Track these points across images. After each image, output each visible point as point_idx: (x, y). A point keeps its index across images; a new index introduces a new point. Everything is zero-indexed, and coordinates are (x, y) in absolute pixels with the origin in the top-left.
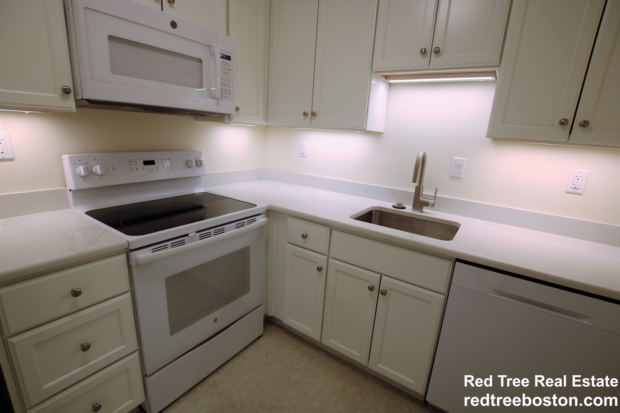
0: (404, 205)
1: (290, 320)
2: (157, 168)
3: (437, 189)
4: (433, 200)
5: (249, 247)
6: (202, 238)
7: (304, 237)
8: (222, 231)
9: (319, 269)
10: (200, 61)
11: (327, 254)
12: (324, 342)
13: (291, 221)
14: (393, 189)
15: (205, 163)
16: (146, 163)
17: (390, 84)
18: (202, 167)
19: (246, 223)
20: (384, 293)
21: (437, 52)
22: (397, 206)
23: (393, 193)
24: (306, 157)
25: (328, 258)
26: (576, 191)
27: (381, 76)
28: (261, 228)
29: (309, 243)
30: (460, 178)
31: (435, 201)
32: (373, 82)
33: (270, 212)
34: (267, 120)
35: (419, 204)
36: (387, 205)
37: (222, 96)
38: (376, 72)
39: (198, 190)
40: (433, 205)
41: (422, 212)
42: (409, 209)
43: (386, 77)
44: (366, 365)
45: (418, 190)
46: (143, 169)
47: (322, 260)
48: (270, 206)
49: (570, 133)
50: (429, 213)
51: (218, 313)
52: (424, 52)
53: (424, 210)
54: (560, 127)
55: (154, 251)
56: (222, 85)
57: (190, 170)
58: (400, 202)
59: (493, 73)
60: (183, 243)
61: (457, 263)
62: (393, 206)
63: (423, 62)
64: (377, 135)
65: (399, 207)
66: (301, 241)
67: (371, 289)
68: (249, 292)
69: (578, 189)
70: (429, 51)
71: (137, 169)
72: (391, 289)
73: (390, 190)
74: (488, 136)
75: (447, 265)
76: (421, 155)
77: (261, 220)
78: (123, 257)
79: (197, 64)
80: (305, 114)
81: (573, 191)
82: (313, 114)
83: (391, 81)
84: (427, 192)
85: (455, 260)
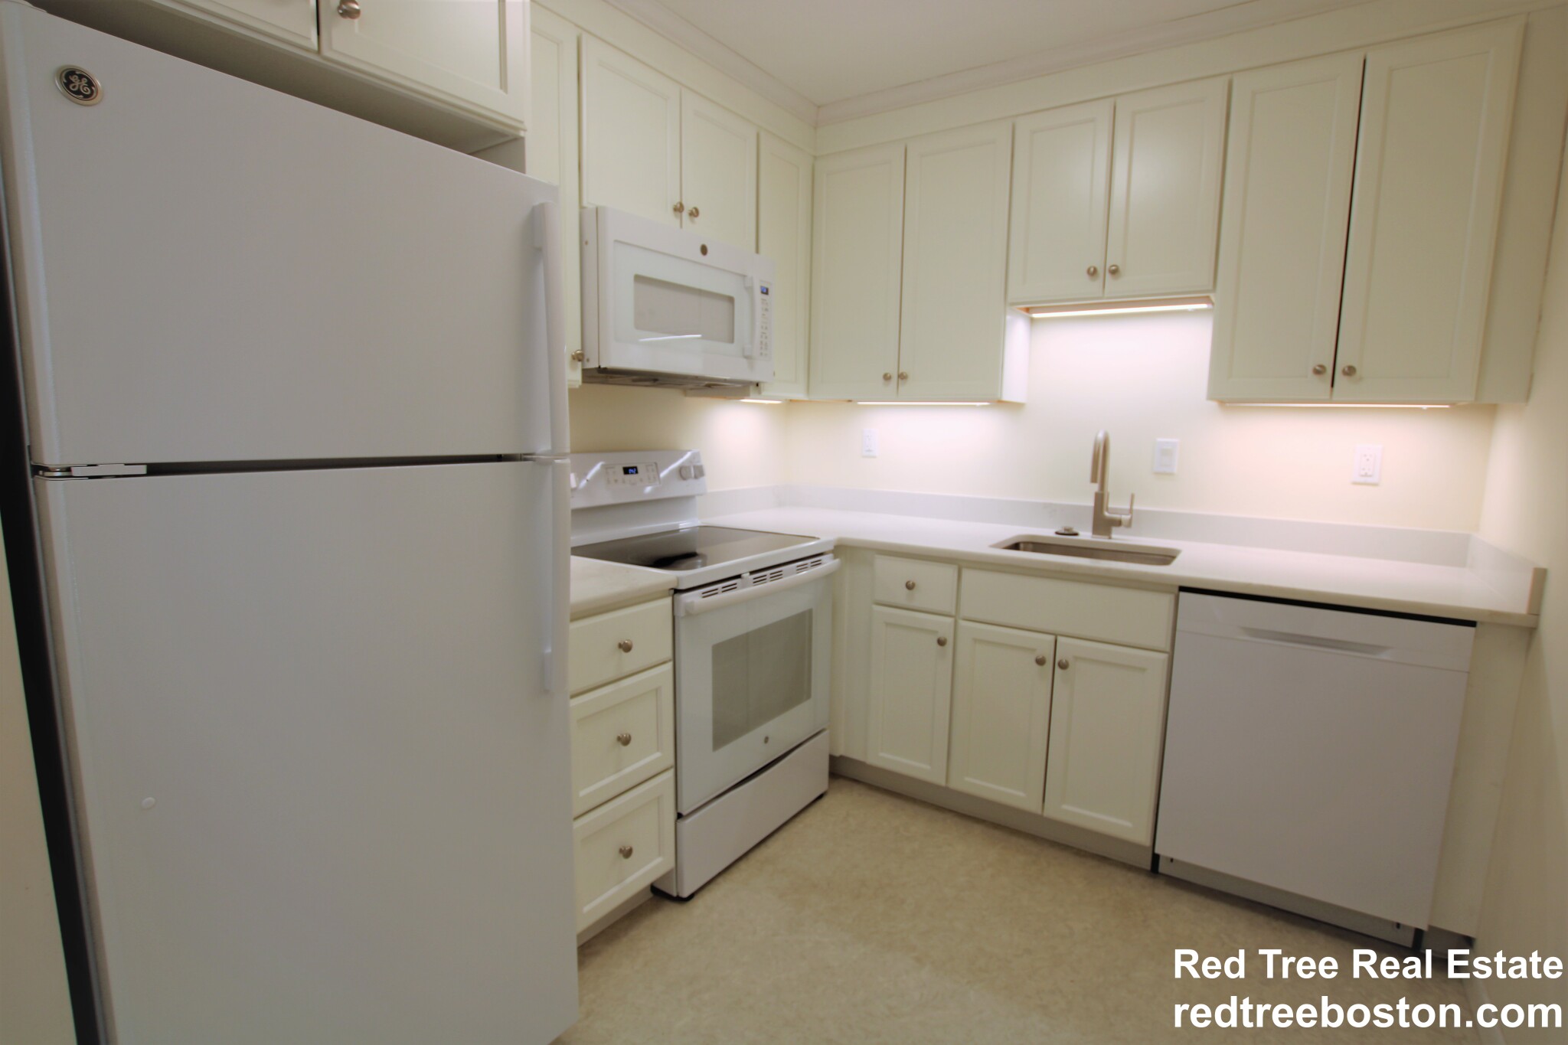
0: (1075, 530)
1: (882, 754)
2: (641, 480)
3: (1133, 497)
4: (1128, 515)
5: (810, 612)
6: (756, 582)
7: (910, 587)
8: (779, 576)
9: (941, 642)
10: (731, 300)
11: (953, 613)
12: (956, 784)
13: (881, 562)
14: (1051, 504)
15: (707, 470)
16: (626, 471)
17: (1032, 320)
18: (701, 479)
19: (810, 565)
20: (1064, 666)
21: (1115, 272)
22: (1063, 532)
23: (1051, 509)
24: (874, 457)
25: (956, 622)
26: (1369, 480)
27: (1021, 309)
28: (830, 577)
29: (920, 599)
30: (1171, 474)
31: (1132, 517)
32: (1008, 317)
33: (841, 549)
34: (808, 390)
35: (1103, 523)
36: (1047, 532)
37: (761, 354)
38: (1013, 304)
39: (684, 524)
40: (1129, 524)
41: (1110, 538)
42: (1086, 535)
43: (1028, 310)
44: (1039, 812)
45: (1100, 499)
46: (624, 482)
47: (943, 626)
48: (840, 540)
49: (1332, 385)
50: (1119, 537)
51: (769, 728)
52: (1093, 273)
53: (1114, 536)
54: (1316, 378)
55: (706, 595)
56: (762, 337)
57: (684, 483)
58: (1068, 525)
59: (1207, 300)
60: (733, 588)
61: (1183, 595)
62: (1057, 533)
63: (1093, 287)
64: (1015, 407)
65: (1066, 532)
66: (901, 595)
67: (1040, 662)
68: (809, 696)
69: (1370, 476)
70: (1100, 271)
71: (616, 481)
72: (1076, 658)
73: (1046, 506)
74: (1210, 397)
75: (1165, 601)
76: (1101, 436)
77: (828, 563)
78: (668, 601)
79: (725, 305)
80: (887, 378)
81: (1362, 480)
82: (902, 377)
83: (1035, 316)
84: (1116, 504)
85: (1177, 589)
